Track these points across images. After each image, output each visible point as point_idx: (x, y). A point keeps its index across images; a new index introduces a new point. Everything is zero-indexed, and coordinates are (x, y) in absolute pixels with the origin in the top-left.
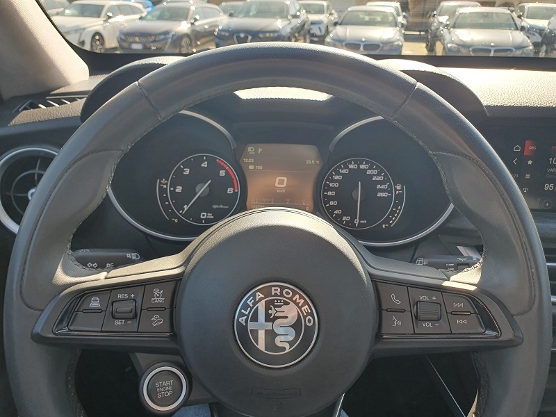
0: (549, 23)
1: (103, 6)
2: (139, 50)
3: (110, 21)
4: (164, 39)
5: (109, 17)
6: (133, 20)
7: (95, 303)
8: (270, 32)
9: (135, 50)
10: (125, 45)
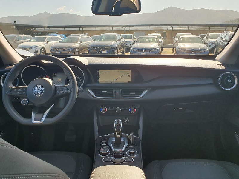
0: (217, 40)
1: (46, 38)
2: (59, 54)
3: (48, 43)
4: (68, 49)
5: (48, 42)
6: (57, 42)
7: (15, 90)
8: (109, 46)
9: (57, 54)
10: (54, 52)
